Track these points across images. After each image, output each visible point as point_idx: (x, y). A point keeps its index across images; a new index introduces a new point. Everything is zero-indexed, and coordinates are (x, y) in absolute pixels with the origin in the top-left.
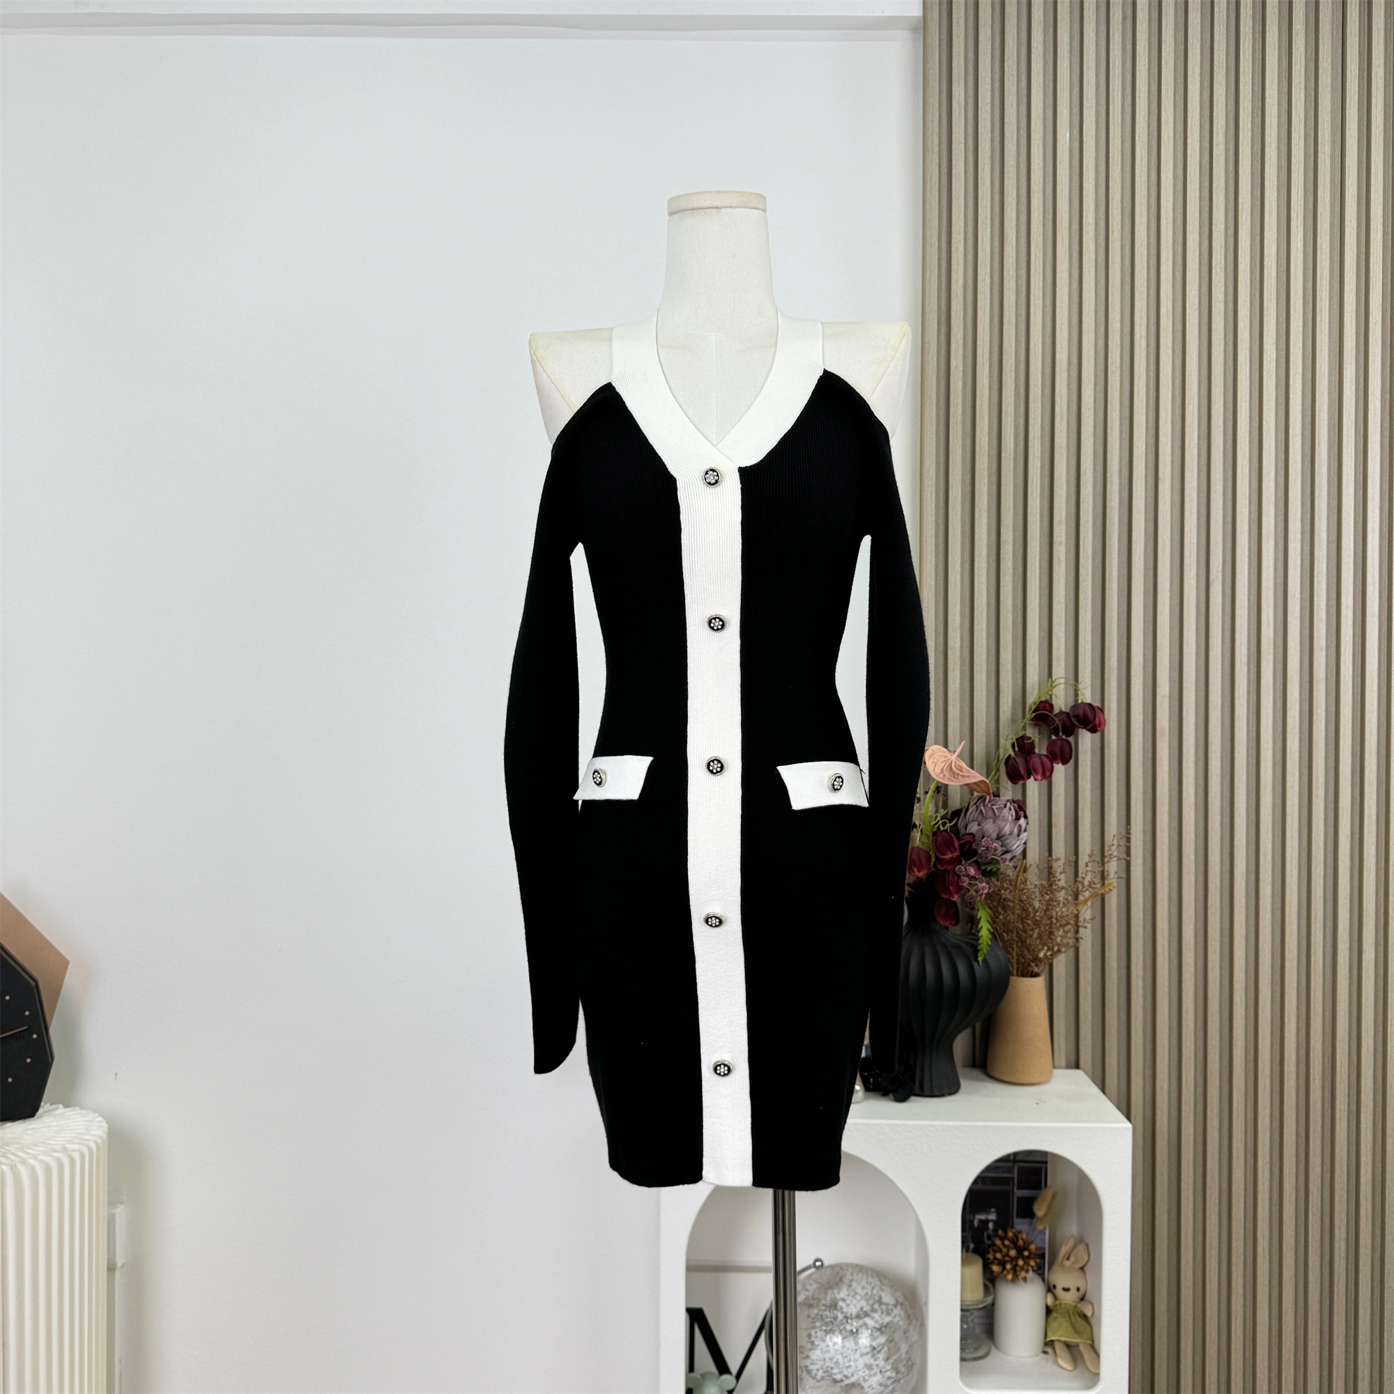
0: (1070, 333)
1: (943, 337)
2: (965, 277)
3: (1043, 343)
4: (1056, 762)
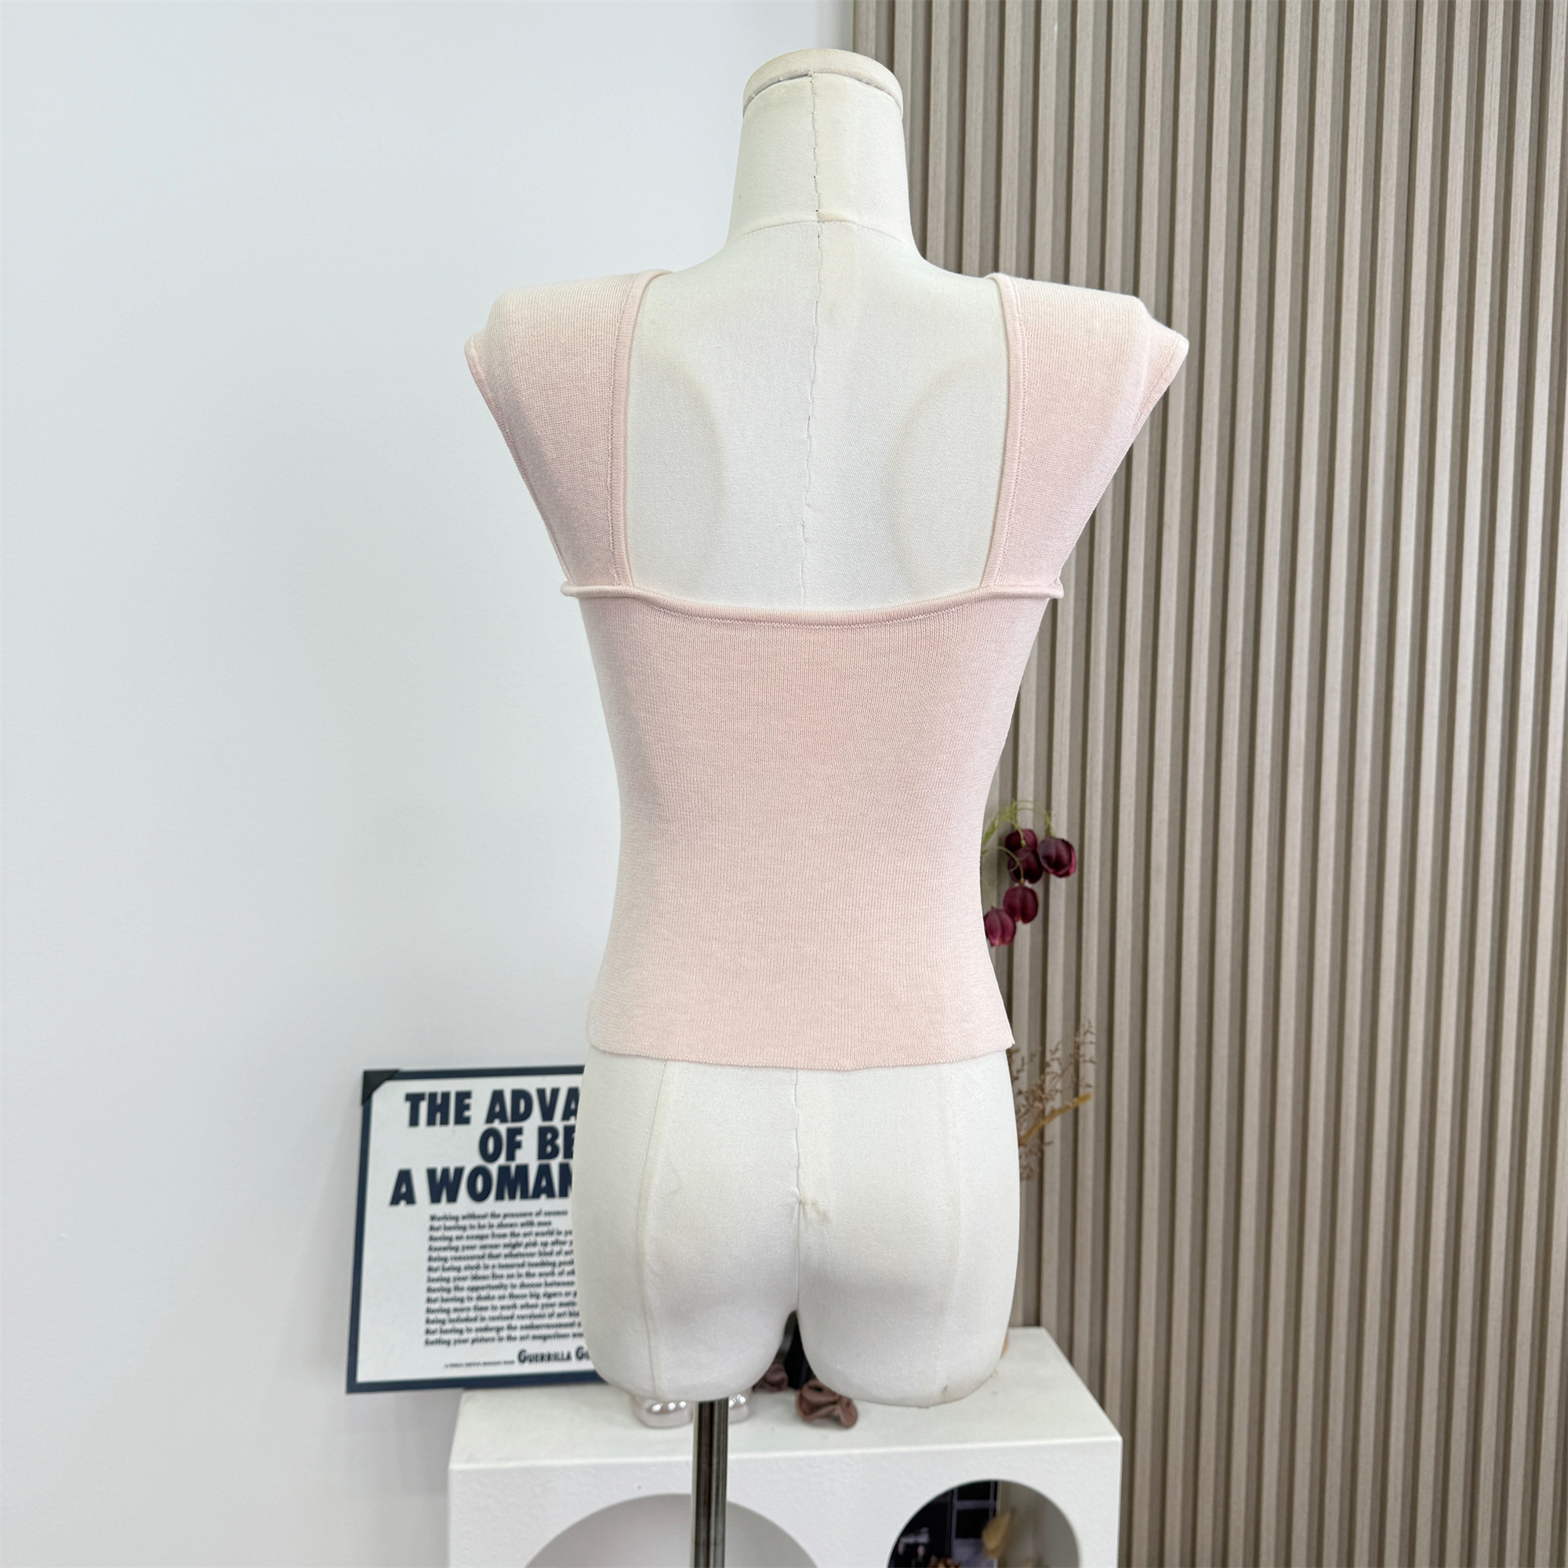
4: (1018, 920)
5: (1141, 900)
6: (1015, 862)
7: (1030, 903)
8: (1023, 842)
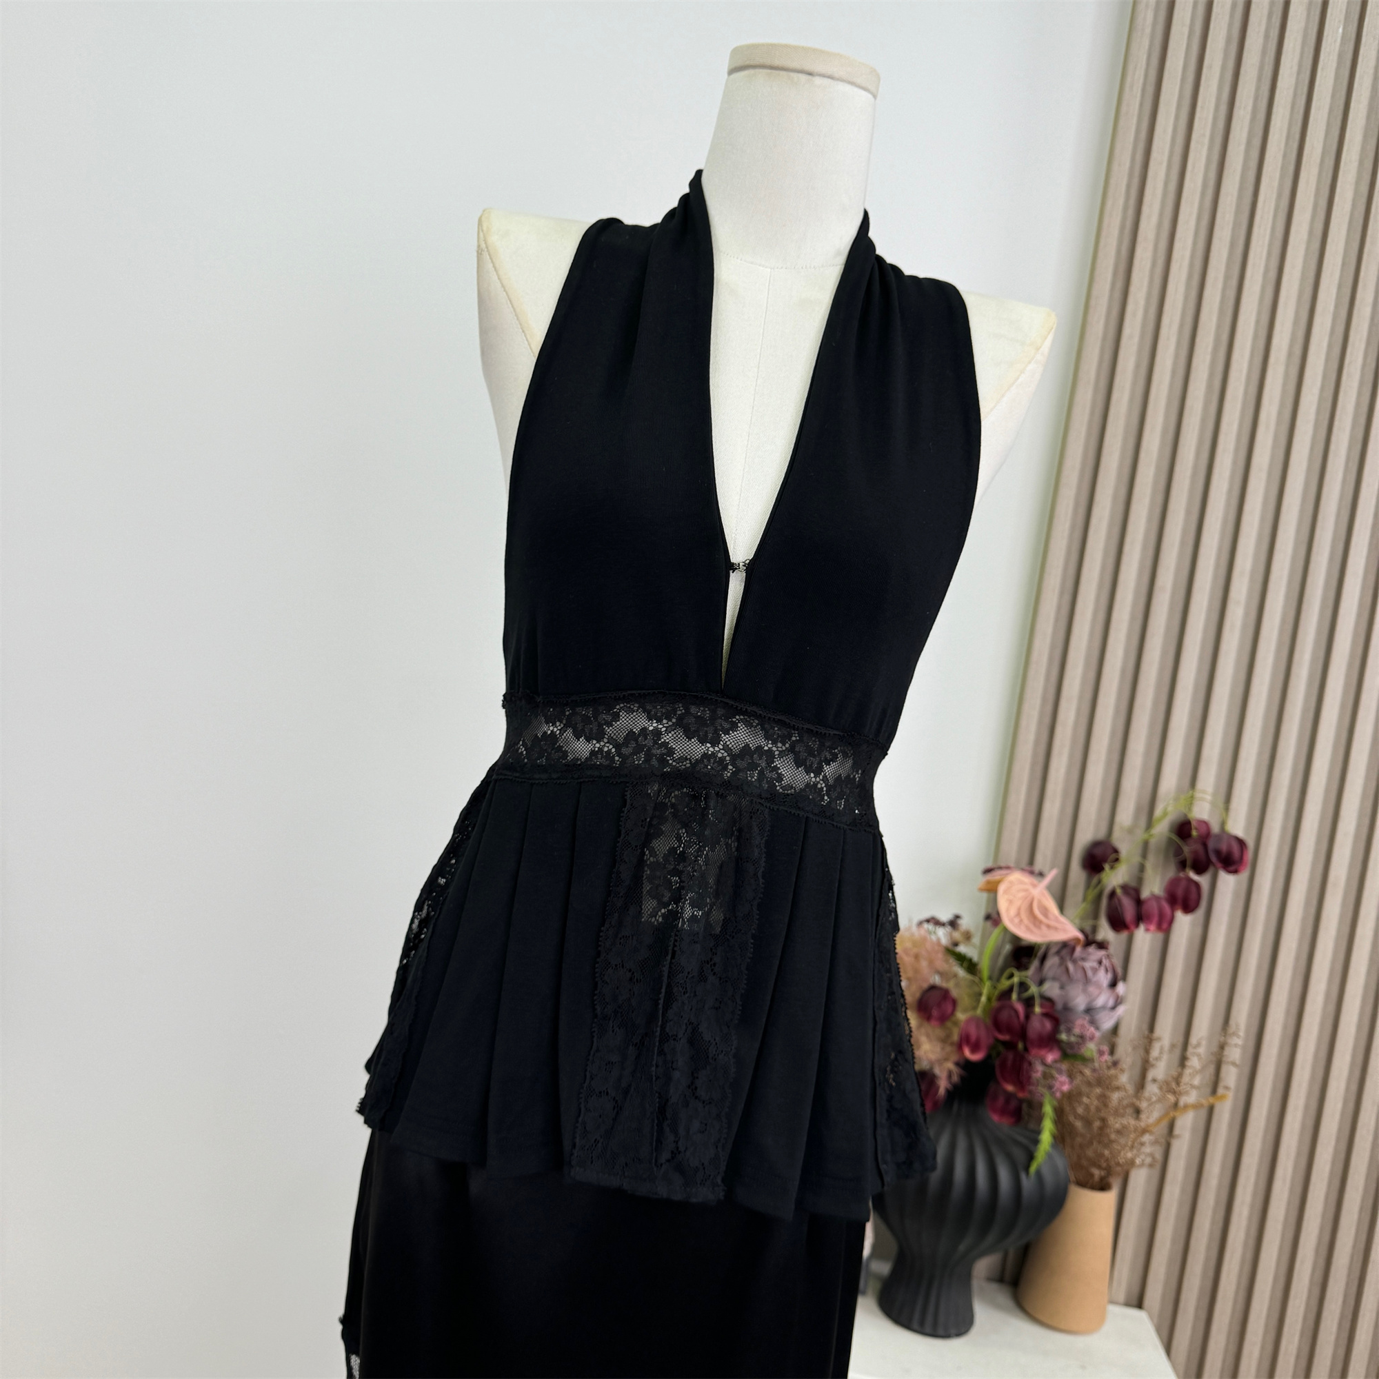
0: (1297, 313)
1: (1118, 295)
2: (1161, 215)
3: (1258, 322)
4: (1177, 909)
5: (1313, 910)
6: (1183, 852)
7: (1193, 896)
8: (1194, 833)
